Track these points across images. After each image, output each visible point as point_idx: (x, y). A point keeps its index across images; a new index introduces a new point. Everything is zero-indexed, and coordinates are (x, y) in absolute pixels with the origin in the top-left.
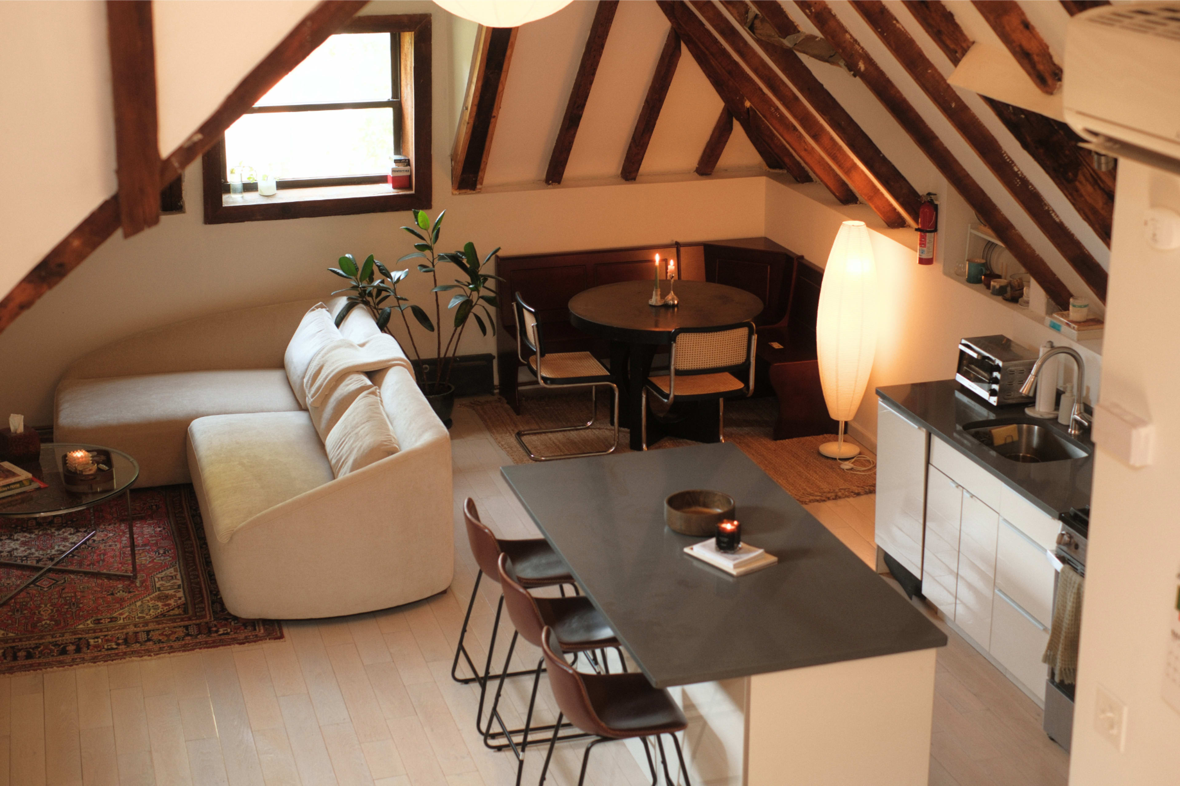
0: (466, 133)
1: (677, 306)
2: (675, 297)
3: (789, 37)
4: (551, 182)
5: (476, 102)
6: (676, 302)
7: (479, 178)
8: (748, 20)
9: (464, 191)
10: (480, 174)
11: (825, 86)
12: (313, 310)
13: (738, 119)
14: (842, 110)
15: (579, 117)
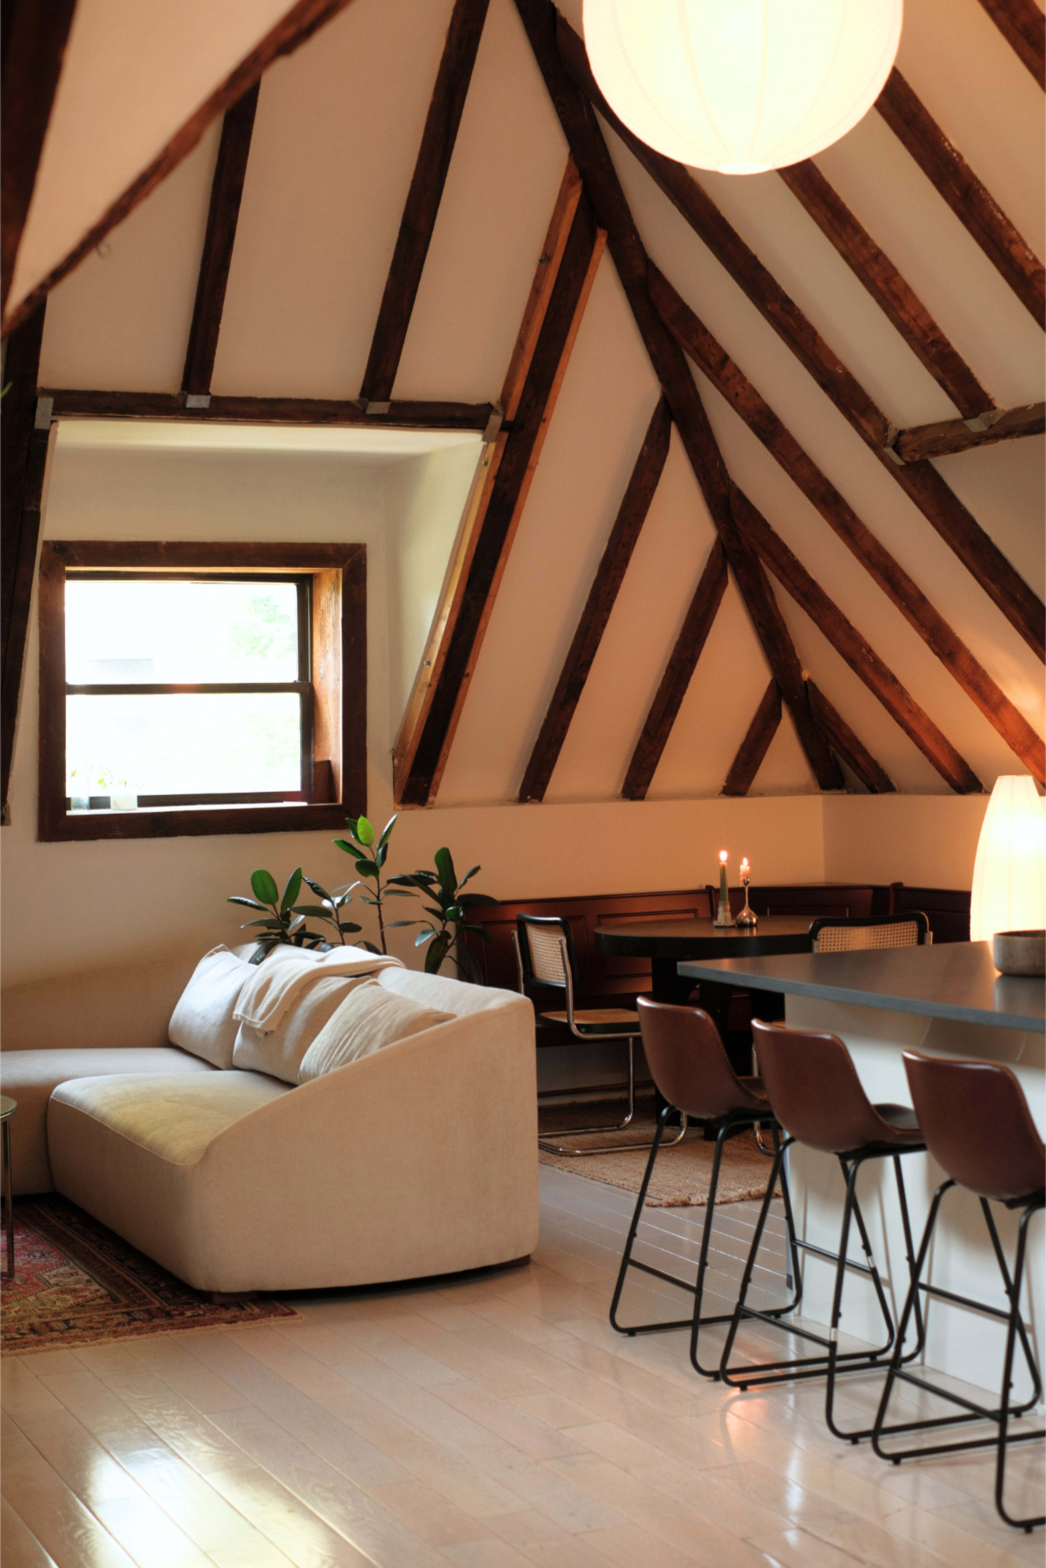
0: (425, 703)
1: (756, 925)
2: (752, 912)
3: (982, 415)
4: (529, 797)
5: (445, 650)
6: (754, 920)
7: (433, 783)
8: (888, 441)
9: (409, 806)
10: (436, 776)
11: (994, 539)
12: (212, 954)
13: (788, 703)
14: (1017, 576)
15: (581, 683)
